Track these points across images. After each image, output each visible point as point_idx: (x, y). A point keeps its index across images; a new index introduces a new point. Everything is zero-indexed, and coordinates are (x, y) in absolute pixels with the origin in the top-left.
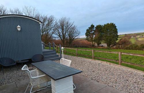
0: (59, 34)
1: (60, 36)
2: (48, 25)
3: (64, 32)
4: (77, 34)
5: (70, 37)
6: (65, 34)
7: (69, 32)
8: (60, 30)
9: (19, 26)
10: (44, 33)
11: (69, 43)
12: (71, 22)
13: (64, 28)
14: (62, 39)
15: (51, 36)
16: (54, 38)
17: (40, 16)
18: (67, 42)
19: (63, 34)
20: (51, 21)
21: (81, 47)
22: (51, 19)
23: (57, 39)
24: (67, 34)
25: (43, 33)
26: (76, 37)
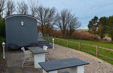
0: (60, 25)
1: (60, 27)
2: (50, 16)
3: (65, 24)
4: (78, 26)
5: (70, 28)
6: (66, 25)
7: (70, 23)
8: (61, 22)
9: (22, 22)
10: (46, 23)
11: (69, 34)
12: (72, 13)
13: (66, 19)
14: (63, 30)
15: (52, 27)
16: (55, 29)
17: (43, 7)
18: (67, 33)
19: (64, 25)
20: (52, 12)
21: (82, 39)
22: (53, 10)
23: (57, 30)
24: (67, 25)
25: (44, 23)
26: (77, 29)
